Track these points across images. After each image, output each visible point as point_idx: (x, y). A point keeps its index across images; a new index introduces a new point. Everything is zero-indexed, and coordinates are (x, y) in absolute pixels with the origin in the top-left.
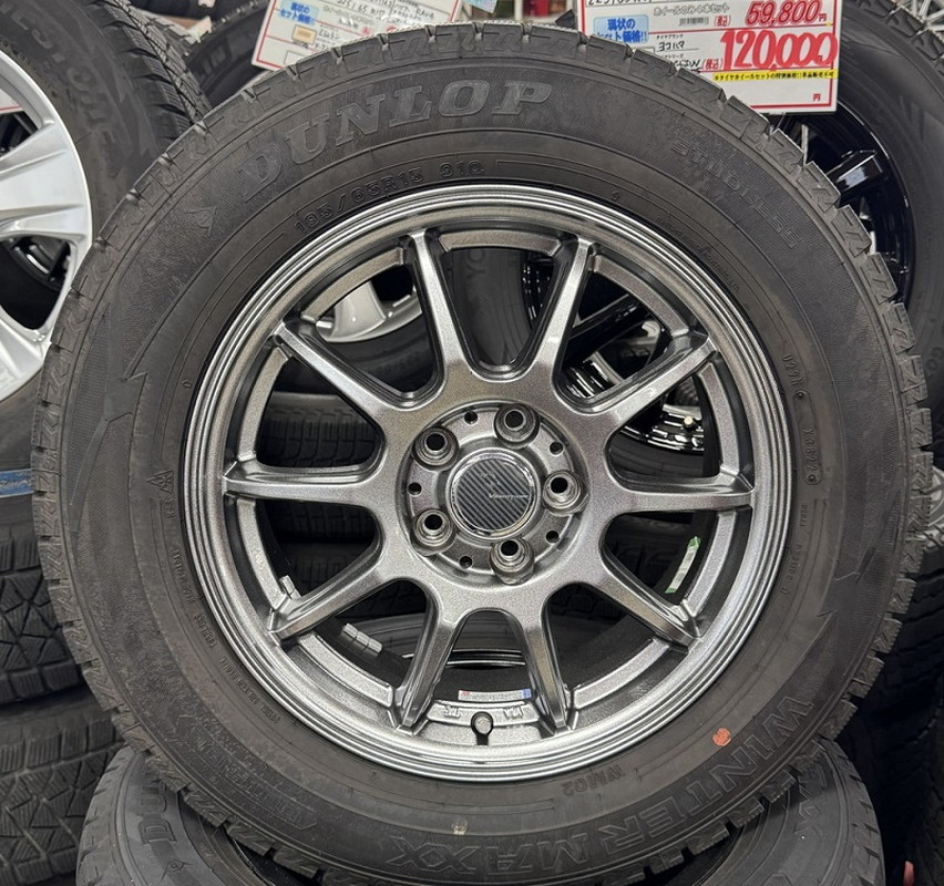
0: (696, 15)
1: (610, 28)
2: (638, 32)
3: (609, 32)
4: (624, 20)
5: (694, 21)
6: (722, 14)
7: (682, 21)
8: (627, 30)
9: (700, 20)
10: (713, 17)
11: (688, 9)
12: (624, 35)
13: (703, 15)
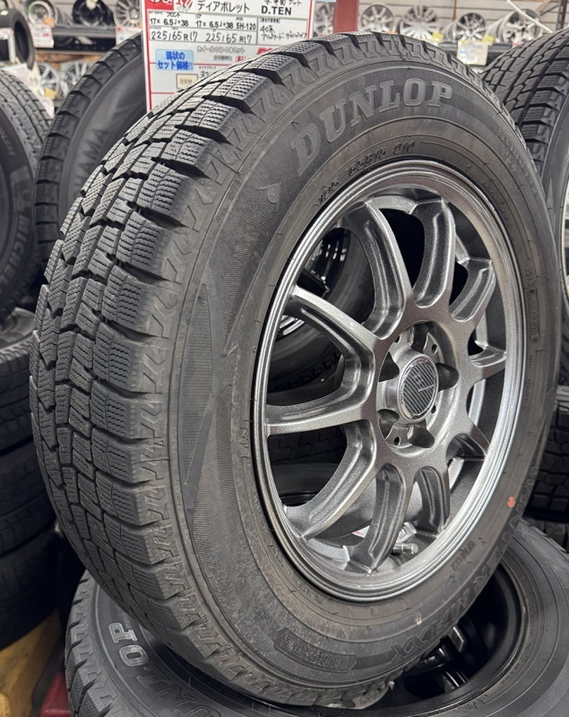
0: (224, 54)
1: (168, 58)
2: (187, 63)
3: (167, 61)
4: (177, 53)
5: (223, 58)
6: (240, 54)
7: (216, 57)
8: (180, 60)
9: (227, 58)
10: (234, 56)
11: (218, 49)
12: (177, 64)
13: (228, 54)
